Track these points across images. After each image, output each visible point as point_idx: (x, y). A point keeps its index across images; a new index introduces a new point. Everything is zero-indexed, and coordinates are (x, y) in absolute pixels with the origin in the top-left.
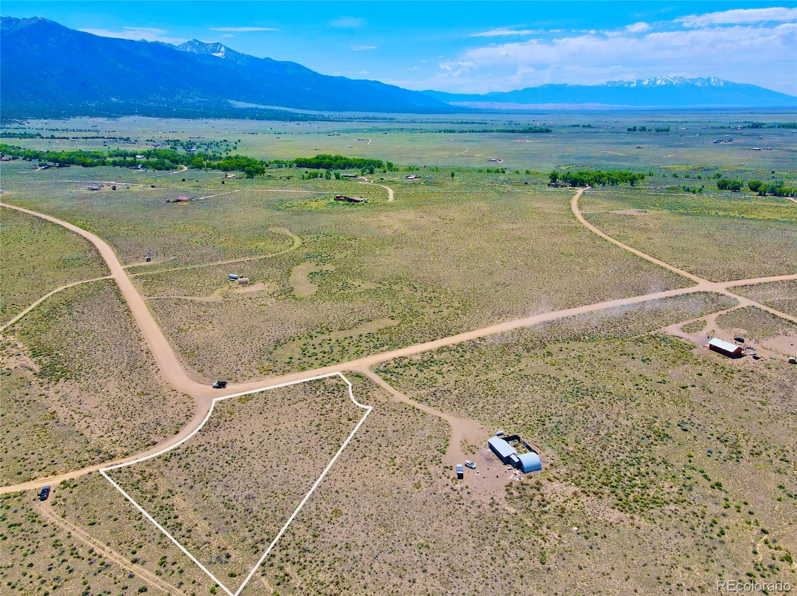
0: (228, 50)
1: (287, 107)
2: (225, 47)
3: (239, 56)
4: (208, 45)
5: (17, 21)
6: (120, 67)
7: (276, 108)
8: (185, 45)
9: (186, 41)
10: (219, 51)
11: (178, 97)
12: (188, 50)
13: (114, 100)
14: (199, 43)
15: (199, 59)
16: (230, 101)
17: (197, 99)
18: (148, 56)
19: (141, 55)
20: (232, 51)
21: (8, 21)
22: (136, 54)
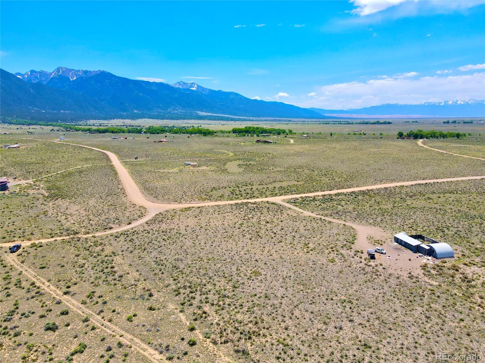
1: (229, 115)
2: (197, 85)
4: (188, 84)
5: (90, 72)
6: (141, 94)
8: (176, 84)
9: (176, 82)
10: (194, 87)
11: (169, 110)
12: (177, 86)
13: (135, 111)
14: (183, 83)
15: (182, 91)
16: (198, 112)
17: (179, 111)
18: (156, 89)
19: (152, 89)
20: (201, 87)
21: (86, 72)
22: (149, 88)
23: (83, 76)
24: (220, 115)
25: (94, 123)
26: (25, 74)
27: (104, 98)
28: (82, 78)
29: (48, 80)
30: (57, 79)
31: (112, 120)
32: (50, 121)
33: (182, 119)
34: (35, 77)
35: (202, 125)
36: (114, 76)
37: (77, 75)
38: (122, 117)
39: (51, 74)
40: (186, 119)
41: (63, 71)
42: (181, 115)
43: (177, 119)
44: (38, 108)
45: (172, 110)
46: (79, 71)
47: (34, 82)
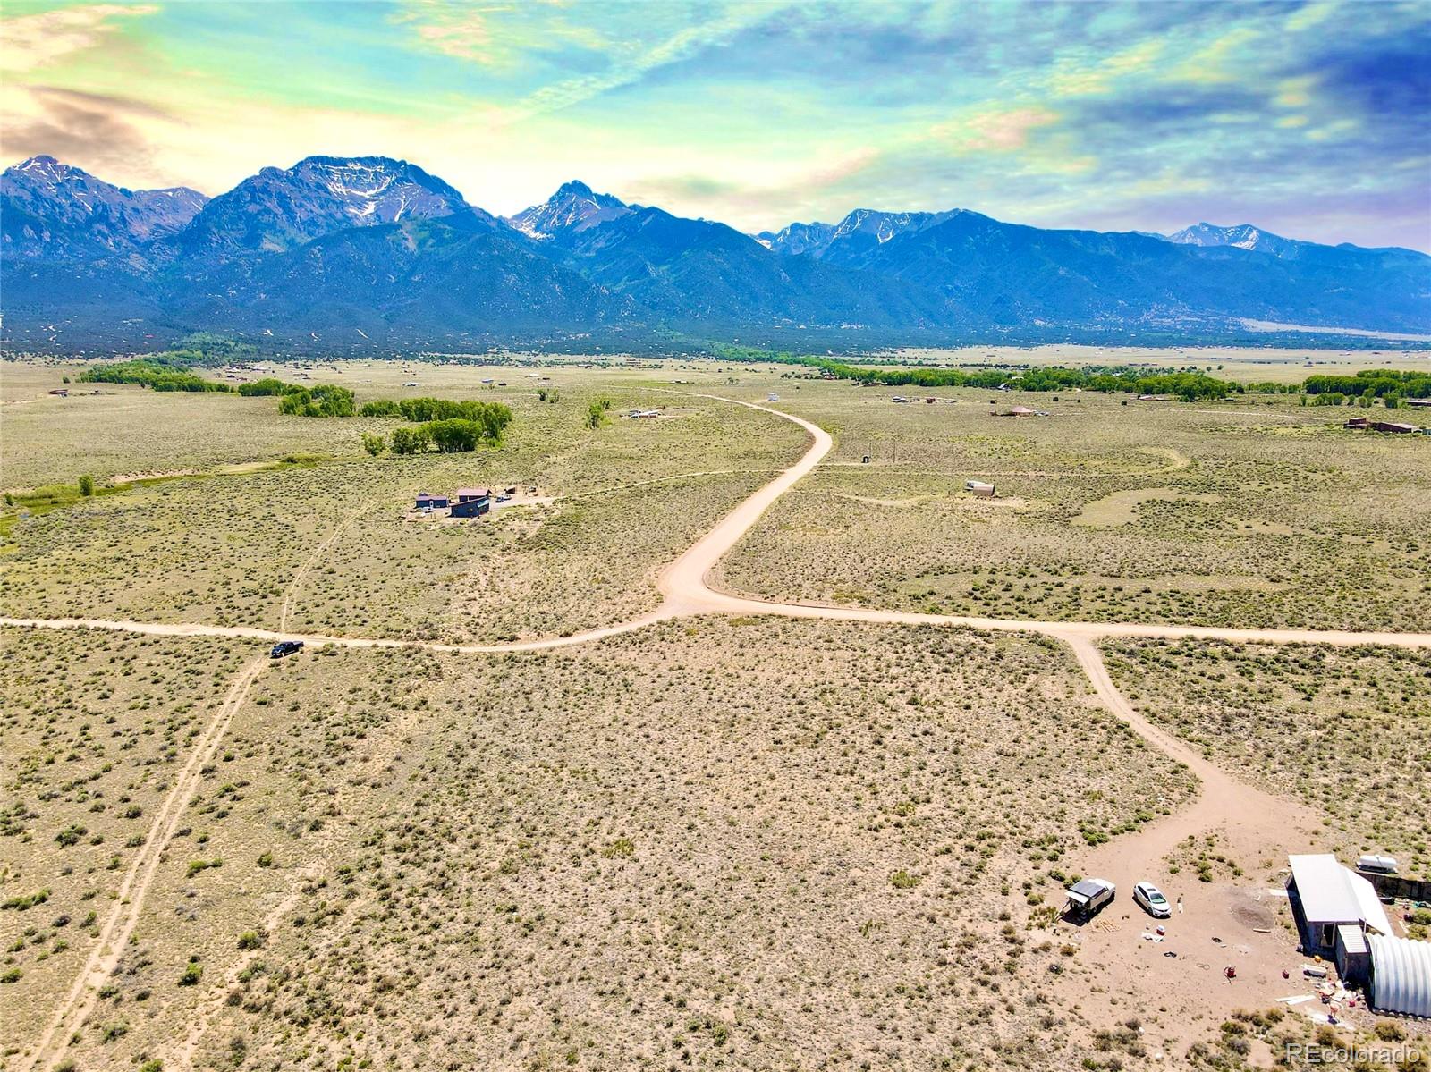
0: (1263, 235)
1: (1368, 328)
2: (1259, 231)
3: (1281, 243)
4: (1225, 229)
5: (931, 216)
6: (1061, 272)
7: (1341, 331)
8: (1184, 234)
9: (1185, 227)
10: (1246, 239)
11: (1146, 316)
12: (1187, 241)
13: (1039, 323)
14: (1211, 228)
15: (1202, 255)
16: (1245, 321)
17: (1181, 317)
18: (1113, 253)
19: (1100, 253)
20: (1272, 236)
21: (918, 218)
22: (1092, 251)
23: (909, 229)
24: (1326, 330)
25: (911, 357)
26: (779, 235)
27: (956, 287)
28: (907, 233)
29: (826, 246)
30: (847, 241)
31: (966, 349)
32: (806, 351)
33: (1179, 346)
34: (800, 241)
35: (1227, 366)
36: (993, 221)
37: (895, 227)
38: (997, 341)
39: (835, 229)
40: (1193, 346)
41: (864, 221)
42: (1182, 331)
43: (1163, 343)
44: (792, 318)
45: (1156, 316)
46: (903, 215)
47: (795, 252)
